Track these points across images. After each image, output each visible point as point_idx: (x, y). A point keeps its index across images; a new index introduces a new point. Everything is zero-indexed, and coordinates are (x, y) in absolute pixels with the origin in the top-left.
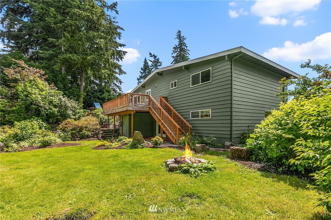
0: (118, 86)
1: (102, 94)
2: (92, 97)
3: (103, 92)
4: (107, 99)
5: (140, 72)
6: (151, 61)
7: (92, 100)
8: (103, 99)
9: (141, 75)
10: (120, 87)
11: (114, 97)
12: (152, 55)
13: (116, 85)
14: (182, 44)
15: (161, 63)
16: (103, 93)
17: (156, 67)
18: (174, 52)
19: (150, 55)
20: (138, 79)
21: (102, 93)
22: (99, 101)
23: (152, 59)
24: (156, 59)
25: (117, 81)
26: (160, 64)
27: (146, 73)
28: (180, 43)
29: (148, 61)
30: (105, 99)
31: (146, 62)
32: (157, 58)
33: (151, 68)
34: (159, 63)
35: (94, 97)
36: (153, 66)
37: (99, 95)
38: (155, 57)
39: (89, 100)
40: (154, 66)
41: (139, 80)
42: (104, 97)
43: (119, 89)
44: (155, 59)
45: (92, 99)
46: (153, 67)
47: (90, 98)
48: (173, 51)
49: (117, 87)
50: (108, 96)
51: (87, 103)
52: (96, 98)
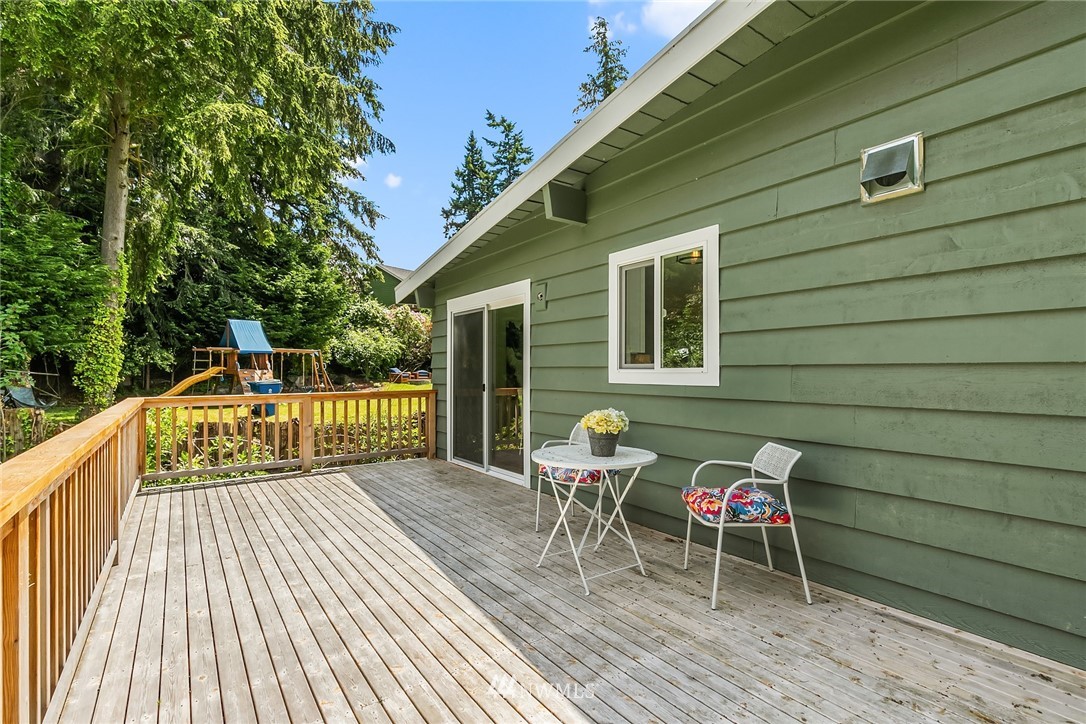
0: (358, 236)
1: (277, 273)
2: (226, 286)
3: (286, 263)
4: (304, 300)
5: (453, 186)
6: (494, 144)
7: (223, 304)
8: (285, 296)
9: (455, 197)
10: (370, 238)
11: (339, 286)
12: (498, 120)
13: (350, 229)
14: (611, 70)
15: (528, 153)
16: (285, 267)
17: (511, 167)
18: (584, 104)
19: (491, 121)
20: (447, 214)
21: (281, 265)
22: (259, 307)
23: (498, 135)
24: (512, 134)
25: (355, 211)
26: (524, 156)
27: (473, 192)
28: (606, 69)
29: (480, 144)
30: (293, 300)
31: (473, 146)
32: (515, 131)
33: (495, 169)
34: (524, 151)
35: (234, 290)
36: (499, 161)
37: (264, 276)
38: (509, 128)
39: (204, 305)
40: (504, 164)
41: (447, 217)
42: (287, 290)
43: (364, 246)
44: (507, 136)
45: (225, 297)
46: (499, 167)
47: (215, 294)
48: (580, 100)
49: (355, 241)
50: (311, 280)
51: (199, 320)
52: (247, 291)
